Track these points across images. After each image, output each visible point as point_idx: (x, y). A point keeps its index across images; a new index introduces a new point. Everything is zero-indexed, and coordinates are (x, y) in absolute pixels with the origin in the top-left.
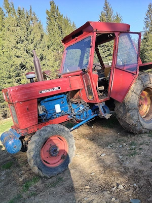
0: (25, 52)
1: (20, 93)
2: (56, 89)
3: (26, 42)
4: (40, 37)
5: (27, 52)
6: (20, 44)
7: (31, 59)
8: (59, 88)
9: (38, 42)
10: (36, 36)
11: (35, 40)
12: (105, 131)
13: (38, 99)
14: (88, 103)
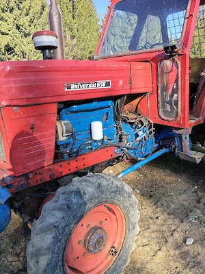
0: (15, 27)
1: (15, 82)
2: (101, 85)
3: (16, 12)
4: (40, 8)
5: (18, 28)
6: (8, 13)
7: (22, 40)
8: (107, 84)
9: (37, 16)
10: (33, 5)
11: (31, 12)
12: (168, 179)
13: (59, 103)
14: (155, 125)
